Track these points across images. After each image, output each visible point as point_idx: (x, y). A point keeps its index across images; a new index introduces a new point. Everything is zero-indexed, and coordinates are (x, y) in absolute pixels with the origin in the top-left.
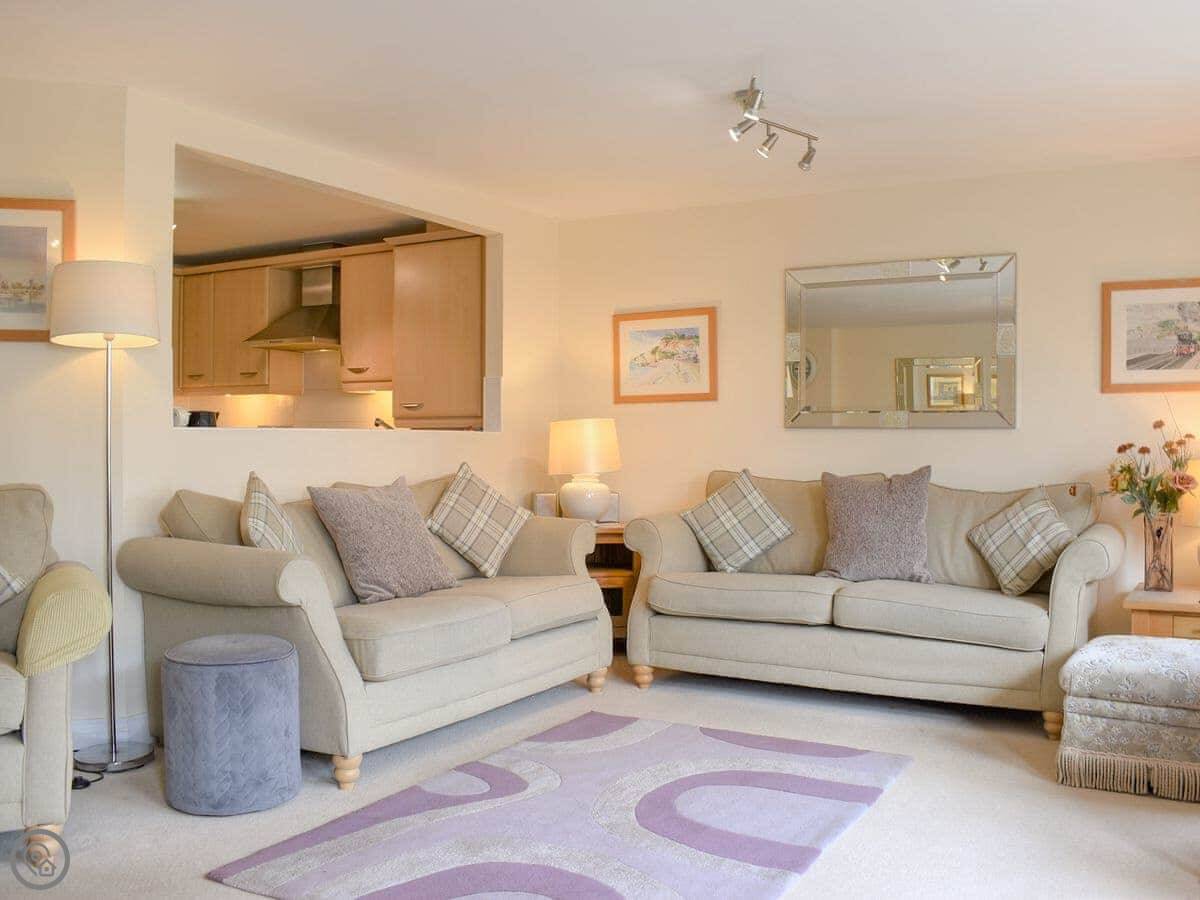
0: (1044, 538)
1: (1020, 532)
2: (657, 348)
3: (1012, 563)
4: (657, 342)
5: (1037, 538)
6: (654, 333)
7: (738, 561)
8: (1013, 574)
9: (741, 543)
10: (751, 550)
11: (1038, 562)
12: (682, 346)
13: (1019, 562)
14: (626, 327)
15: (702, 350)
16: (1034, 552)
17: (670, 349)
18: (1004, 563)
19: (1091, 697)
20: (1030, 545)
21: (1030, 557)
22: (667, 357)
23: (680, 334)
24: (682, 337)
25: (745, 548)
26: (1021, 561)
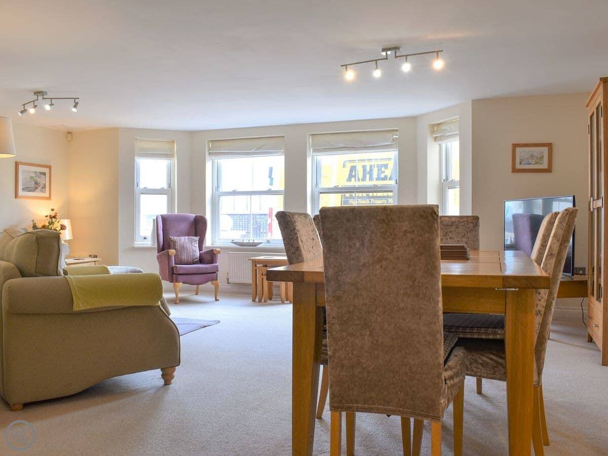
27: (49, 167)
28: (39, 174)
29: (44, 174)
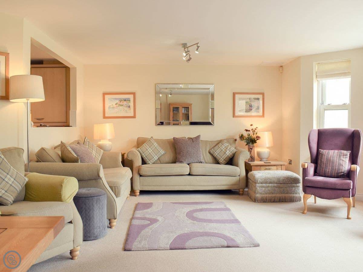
0: (230, 151)
1: (223, 150)
2: (117, 103)
3: (222, 157)
4: (117, 101)
5: (228, 151)
6: (116, 99)
7: (153, 161)
8: (223, 160)
9: (153, 156)
10: (156, 158)
11: (229, 157)
12: (125, 103)
13: (225, 156)
14: (107, 97)
15: (131, 104)
16: (228, 154)
17: (121, 103)
18: (220, 157)
19: (261, 183)
20: (226, 153)
21: (227, 156)
22: (120, 106)
23: (125, 99)
24: (125, 100)
25: (155, 157)
26: (225, 157)
27: (263, 94)
28: (253, 99)
29: (258, 99)
